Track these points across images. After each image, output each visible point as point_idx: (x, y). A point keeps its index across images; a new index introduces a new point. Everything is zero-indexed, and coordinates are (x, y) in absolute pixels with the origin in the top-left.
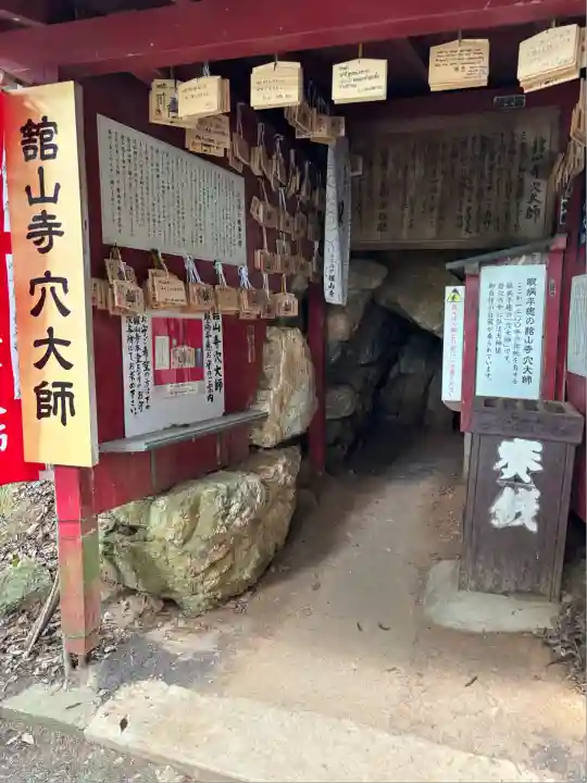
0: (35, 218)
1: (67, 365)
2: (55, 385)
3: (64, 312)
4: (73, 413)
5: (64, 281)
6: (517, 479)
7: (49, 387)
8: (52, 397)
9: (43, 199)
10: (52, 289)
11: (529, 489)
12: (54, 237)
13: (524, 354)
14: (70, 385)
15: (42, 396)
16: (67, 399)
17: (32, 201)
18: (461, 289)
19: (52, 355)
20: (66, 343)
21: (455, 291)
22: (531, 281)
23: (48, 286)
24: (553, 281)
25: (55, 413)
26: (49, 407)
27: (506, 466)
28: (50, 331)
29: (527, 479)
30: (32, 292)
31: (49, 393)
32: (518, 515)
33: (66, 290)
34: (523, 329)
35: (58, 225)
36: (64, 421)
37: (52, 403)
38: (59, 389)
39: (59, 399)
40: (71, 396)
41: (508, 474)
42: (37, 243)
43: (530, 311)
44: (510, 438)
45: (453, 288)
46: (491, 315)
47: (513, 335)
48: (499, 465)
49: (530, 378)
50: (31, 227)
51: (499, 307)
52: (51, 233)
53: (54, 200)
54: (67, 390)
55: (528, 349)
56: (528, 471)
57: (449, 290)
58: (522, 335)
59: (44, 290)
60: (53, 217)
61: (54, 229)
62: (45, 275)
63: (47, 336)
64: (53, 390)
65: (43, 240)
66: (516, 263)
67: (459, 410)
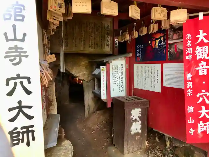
0: (10, 48)
1: (30, 117)
2: (22, 128)
3: (29, 92)
4: (34, 139)
5: (29, 79)
6: (136, 119)
7: (19, 130)
8: (21, 134)
9: (15, 39)
10: (21, 83)
11: (138, 121)
12: (23, 58)
13: (121, 84)
14: (32, 126)
15: (14, 135)
16: (30, 134)
17: (8, 40)
18: (105, 67)
19: (21, 114)
20: (30, 107)
21: (103, 67)
22: (122, 65)
23: (18, 81)
24: (127, 65)
25: (23, 142)
26: (19, 140)
27: (133, 117)
28: (20, 102)
29: (138, 119)
30: (7, 84)
31: (19, 133)
32: (137, 129)
33: (29, 82)
34: (121, 78)
35: (25, 52)
36: (28, 144)
37: (21, 137)
38: (25, 130)
39: (25, 135)
40: (33, 132)
41: (134, 119)
42: (11, 60)
43: (122, 72)
44: (134, 109)
46: (113, 74)
47: (119, 79)
49: (123, 90)
50: (7, 53)
51: (115, 72)
52: (20, 56)
53: (23, 40)
54: (30, 129)
55: (122, 82)
56: (138, 117)
57: (101, 67)
59: (15, 83)
60: (22, 48)
61: (22, 54)
62: (16, 75)
63: (18, 105)
64: (21, 131)
65: (15, 59)
66: (118, 60)
67: (106, 101)
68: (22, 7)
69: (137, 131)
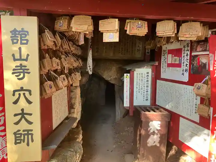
0: (16, 66)
1: (30, 123)
2: (24, 131)
3: (30, 102)
4: (32, 141)
5: (30, 91)
6: (154, 132)
7: (21, 132)
8: (23, 136)
9: (20, 59)
10: (24, 94)
11: (157, 135)
12: (26, 74)
13: (146, 93)
14: (32, 130)
15: (17, 136)
16: (30, 136)
17: (15, 60)
18: (129, 75)
19: (23, 119)
20: (31, 114)
21: (127, 75)
22: (148, 73)
23: (22, 93)
24: (153, 73)
25: (24, 142)
26: (21, 140)
27: (151, 129)
28: (23, 110)
29: (156, 132)
30: (14, 95)
31: (21, 134)
32: (155, 142)
33: (30, 94)
34: (146, 86)
35: (28, 70)
36: (28, 145)
37: (22, 138)
38: (26, 132)
39: (26, 136)
40: (32, 135)
42: (17, 76)
43: (148, 81)
44: (152, 121)
46: (137, 82)
47: (143, 88)
48: (149, 129)
49: (148, 99)
50: (14, 70)
51: (140, 80)
52: (24, 73)
53: (26, 60)
54: (30, 132)
55: (147, 91)
56: (157, 130)
57: (125, 75)
58: (146, 88)
59: (20, 94)
60: (25, 66)
61: (25, 71)
62: (21, 88)
63: (21, 112)
64: (23, 133)
65: (20, 75)
66: (143, 68)
67: (129, 109)
68: (26, 33)
69: (154, 144)
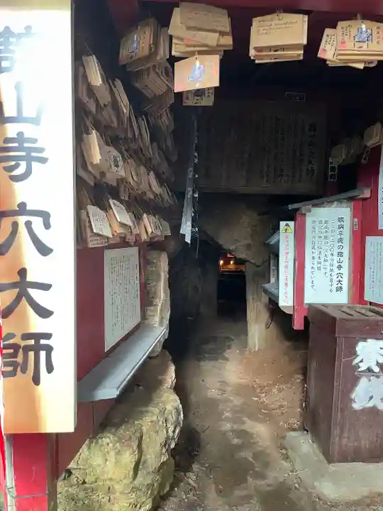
0: (7, 140)
1: (44, 313)
2: (25, 337)
3: (44, 250)
4: (50, 369)
5: (45, 216)
6: (369, 370)
7: (17, 340)
8: (21, 352)
9: (19, 119)
10: (28, 224)
11: (378, 377)
12: (35, 165)
13: (336, 271)
14: (48, 336)
15: (5, 352)
16: (43, 354)
18: (292, 224)
19: (24, 301)
20: (46, 287)
21: (287, 225)
22: (341, 219)
23: (22, 220)
24: (356, 220)
25: (24, 370)
26: (15, 365)
27: (361, 361)
28: (23, 272)
29: (376, 369)
31: (16, 347)
32: (371, 398)
33: (47, 225)
34: (335, 253)
35: (41, 150)
36: (36, 380)
37: (20, 359)
38: (32, 342)
39: (31, 354)
40: (49, 349)
41: (363, 367)
42: (7, 169)
43: (341, 240)
45: (285, 222)
46: (314, 243)
47: (329, 257)
48: (357, 361)
49: (341, 288)
51: (320, 237)
52: (29, 160)
53: (36, 121)
54: (43, 342)
55: (340, 267)
56: (378, 364)
57: (282, 224)
58: (336, 258)
59: (15, 225)
60: (33, 141)
61: (33, 154)
62: (18, 206)
63: (17, 279)
64: (23, 343)
65: (17, 166)
66: (329, 207)
67: (292, 313)
